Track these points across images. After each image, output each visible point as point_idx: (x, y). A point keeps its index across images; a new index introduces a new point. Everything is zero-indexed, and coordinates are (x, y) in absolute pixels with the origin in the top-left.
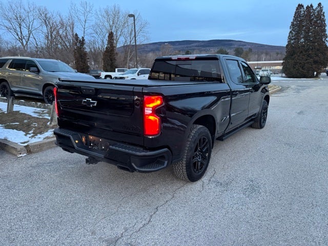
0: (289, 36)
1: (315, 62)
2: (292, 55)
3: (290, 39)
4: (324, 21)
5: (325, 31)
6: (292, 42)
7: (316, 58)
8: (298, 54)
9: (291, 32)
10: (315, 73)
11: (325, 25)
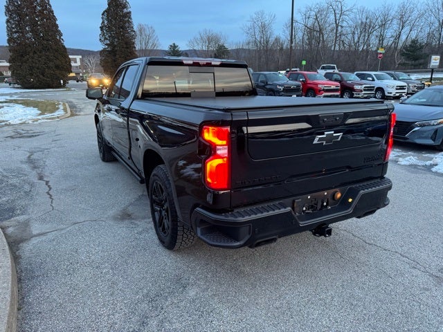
0: (8, 26)
1: (57, 67)
2: (22, 56)
3: (10, 30)
4: (52, 12)
5: (57, 26)
6: (15, 36)
7: (58, 62)
8: (31, 54)
9: (8, 21)
10: (62, 82)
11: (55, 19)
